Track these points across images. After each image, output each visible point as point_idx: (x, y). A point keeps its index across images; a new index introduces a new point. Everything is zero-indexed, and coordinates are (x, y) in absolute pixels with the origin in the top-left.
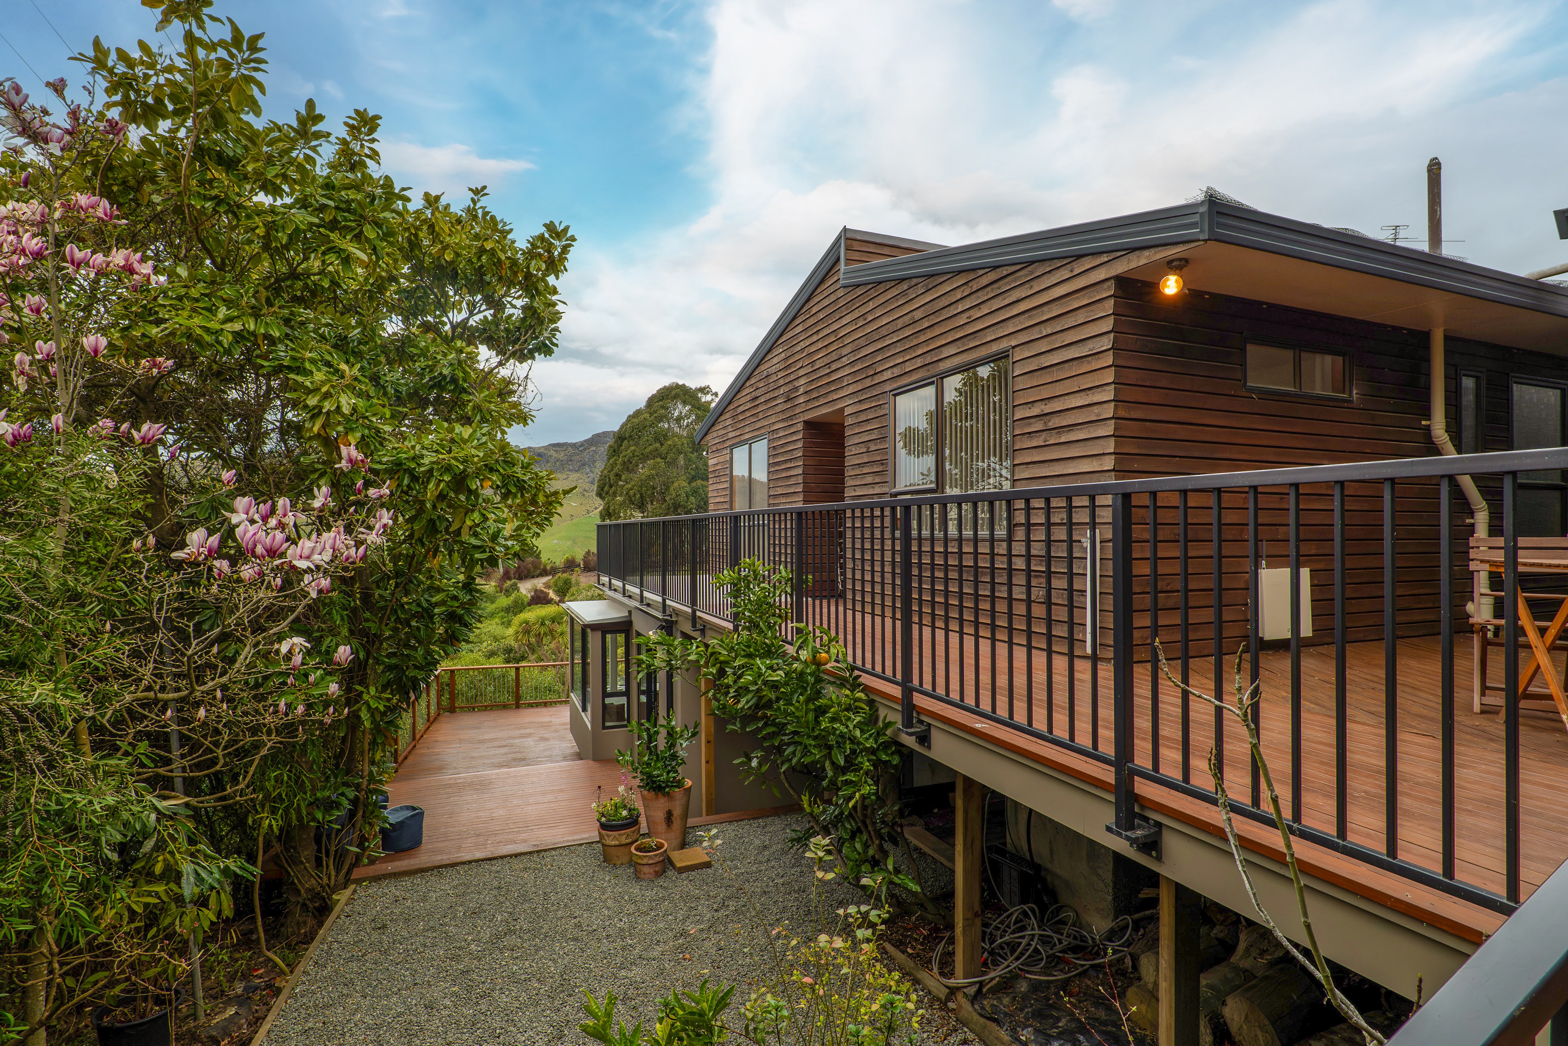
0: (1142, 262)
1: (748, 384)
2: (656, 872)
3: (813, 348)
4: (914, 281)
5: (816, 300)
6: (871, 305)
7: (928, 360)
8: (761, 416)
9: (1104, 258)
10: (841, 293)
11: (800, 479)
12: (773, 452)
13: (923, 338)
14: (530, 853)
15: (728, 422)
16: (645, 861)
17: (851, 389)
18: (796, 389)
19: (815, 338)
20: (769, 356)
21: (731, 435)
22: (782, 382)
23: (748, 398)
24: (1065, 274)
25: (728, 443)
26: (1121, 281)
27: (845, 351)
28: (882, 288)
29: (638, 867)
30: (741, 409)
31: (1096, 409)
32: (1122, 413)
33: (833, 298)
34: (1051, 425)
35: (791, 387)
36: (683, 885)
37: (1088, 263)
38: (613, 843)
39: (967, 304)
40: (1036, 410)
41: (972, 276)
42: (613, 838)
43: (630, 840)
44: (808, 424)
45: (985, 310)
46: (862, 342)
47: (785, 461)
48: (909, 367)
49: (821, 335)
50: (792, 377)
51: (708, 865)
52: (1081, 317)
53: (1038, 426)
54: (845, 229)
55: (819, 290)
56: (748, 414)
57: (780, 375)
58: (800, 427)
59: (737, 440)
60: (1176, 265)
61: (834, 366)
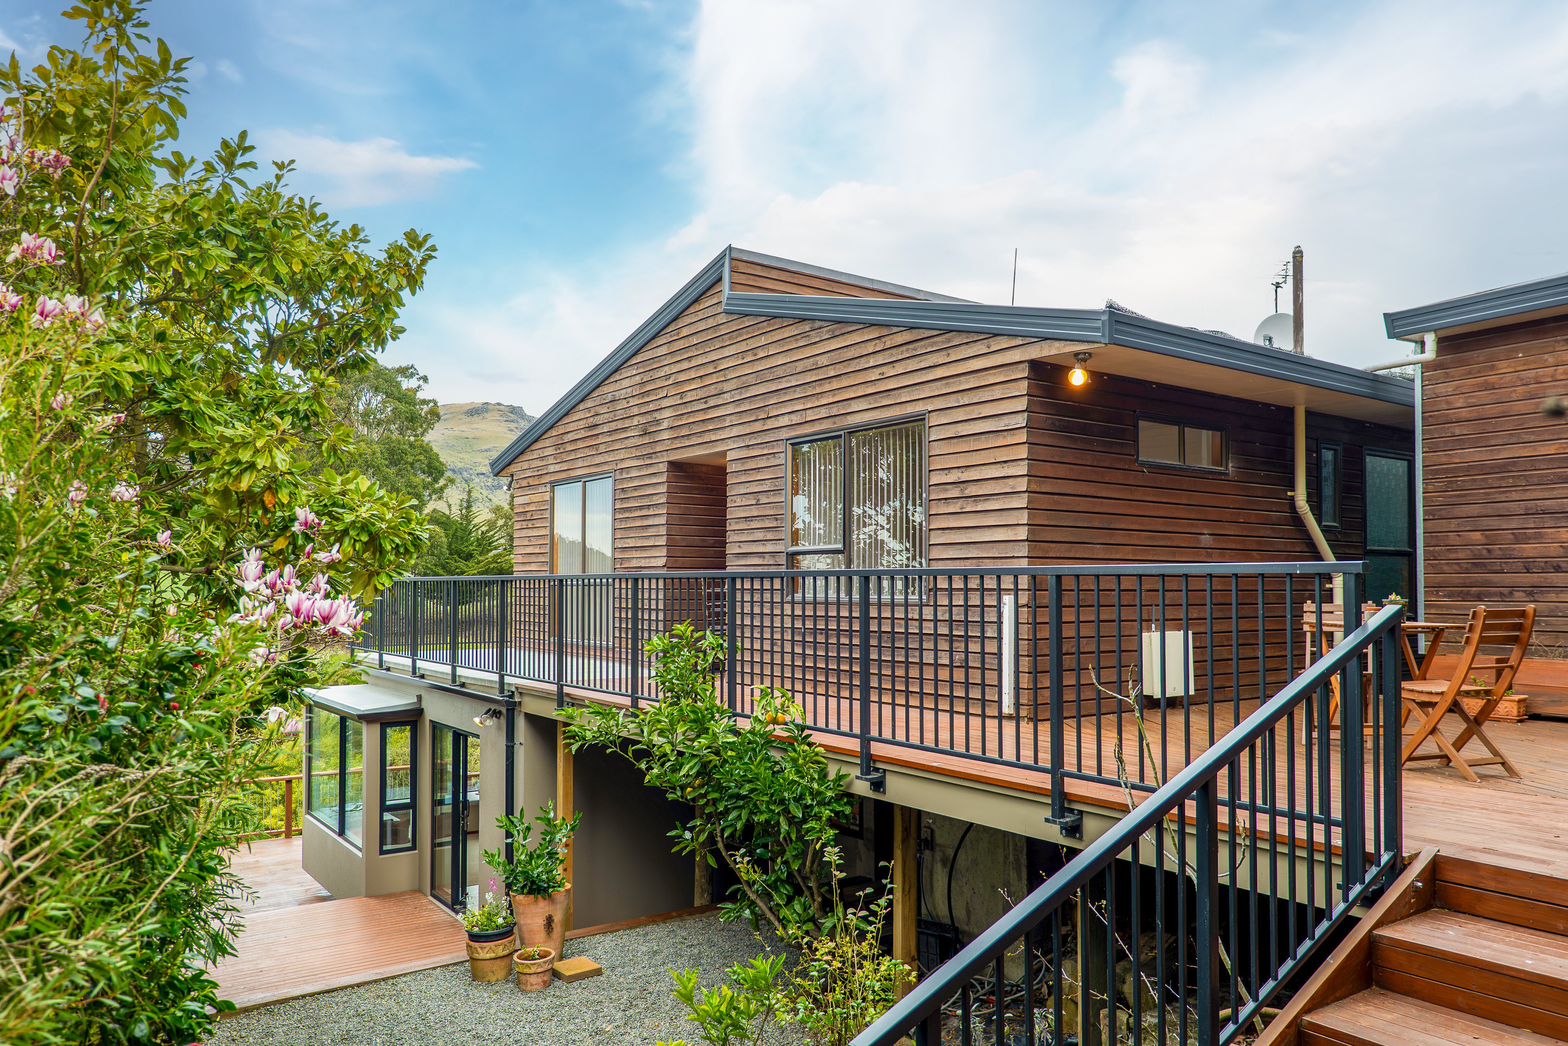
0: (1053, 352)
1: (581, 406)
2: (544, 982)
3: (682, 377)
4: (818, 324)
5: (687, 320)
6: (763, 340)
7: (834, 412)
8: (602, 449)
9: (1019, 341)
10: (722, 319)
11: (663, 531)
12: (620, 495)
13: (827, 387)
14: (375, 981)
15: (548, 452)
16: (533, 970)
17: (735, 432)
18: (658, 422)
19: (685, 365)
20: (617, 377)
21: (552, 469)
22: (635, 411)
23: (582, 424)
24: (981, 348)
25: (547, 479)
26: (1034, 364)
27: (727, 387)
28: (777, 323)
29: (523, 978)
30: (570, 437)
31: (1011, 482)
32: (1034, 487)
33: (711, 323)
34: (968, 493)
35: (649, 418)
36: (576, 994)
37: (1004, 343)
38: (488, 956)
39: (880, 359)
40: (953, 477)
41: (885, 332)
42: (486, 951)
43: (506, 952)
44: (674, 466)
45: (900, 369)
46: (751, 380)
47: (641, 508)
48: (811, 415)
49: (693, 363)
50: (651, 407)
51: (598, 972)
52: (997, 393)
53: (955, 492)
54: (730, 247)
55: (692, 310)
56: (581, 444)
57: (636, 401)
58: (663, 468)
59: (564, 475)
60: (1081, 358)
61: (712, 402)
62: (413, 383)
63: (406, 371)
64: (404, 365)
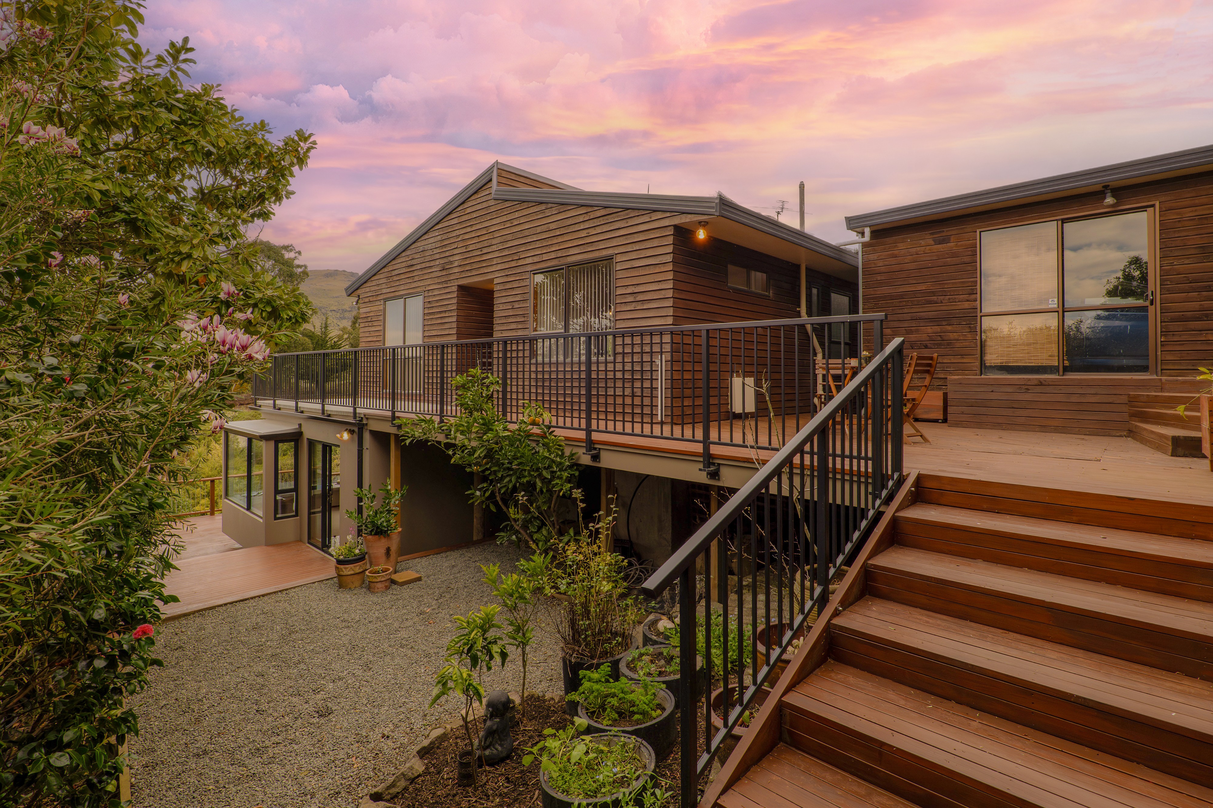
0: (688, 220)
1: (403, 254)
2: (386, 587)
3: (467, 236)
4: (550, 205)
5: (470, 204)
6: (517, 215)
7: (560, 254)
8: (416, 279)
9: (668, 214)
10: (492, 203)
11: (454, 325)
12: (427, 305)
13: (555, 241)
15: (381, 281)
16: (379, 580)
17: (499, 267)
18: (451, 262)
19: (469, 229)
20: (426, 237)
21: (384, 291)
22: (438, 256)
23: (404, 265)
24: (646, 218)
25: (381, 297)
26: (676, 227)
27: (494, 242)
28: (525, 205)
29: (372, 585)
30: (396, 272)
31: (663, 292)
32: (676, 296)
33: (485, 205)
34: (638, 299)
35: (446, 260)
36: (406, 592)
37: (659, 215)
38: (349, 573)
39: (587, 225)
40: (629, 290)
41: (590, 209)
42: (348, 570)
43: (361, 570)
44: (461, 288)
45: (598, 230)
46: (509, 237)
47: (441, 312)
48: (545, 257)
49: (474, 228)
50: (447, 254)
51: (419, 579)
52: (655, 243)
53: (630, 299)
54: (497, 162)
55: (473, 198)
56: (403, 276)
57: (438, 251)
58: (455, 289)
59: (392, 295)
60: (703, 224)
61: (485, 251)
62: (292, 255)
63: (287, 248)
64: (286, 244)
